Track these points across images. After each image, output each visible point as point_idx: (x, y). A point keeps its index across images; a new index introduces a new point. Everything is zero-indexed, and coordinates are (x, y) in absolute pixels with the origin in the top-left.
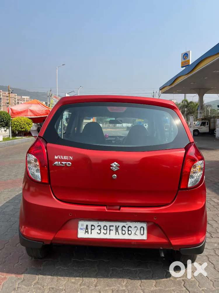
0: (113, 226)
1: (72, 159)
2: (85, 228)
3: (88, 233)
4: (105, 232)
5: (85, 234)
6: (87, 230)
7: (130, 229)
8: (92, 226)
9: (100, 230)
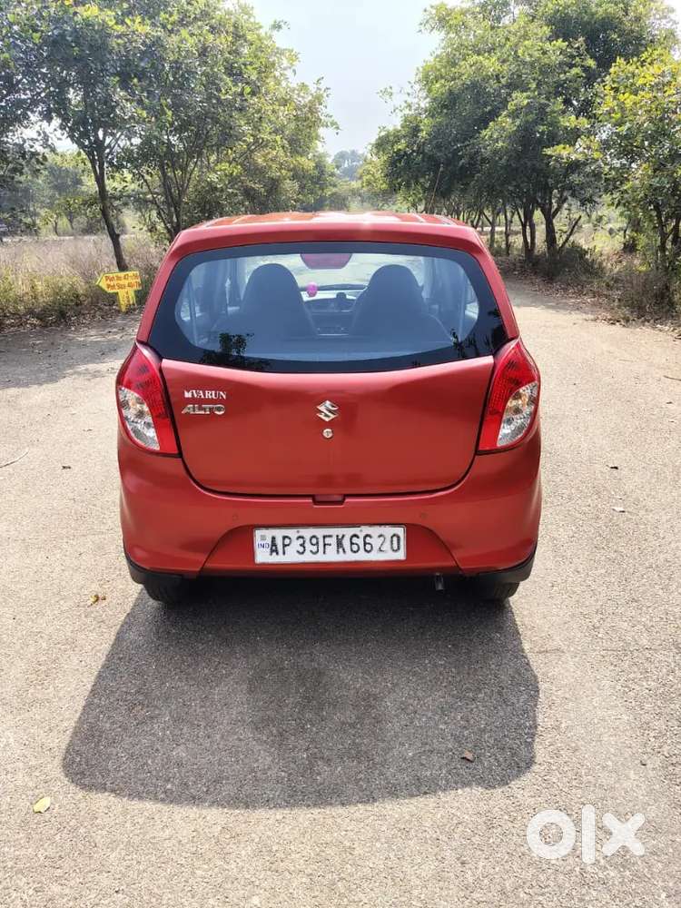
0: (330, 536)
1: (224, 397)
2: (270, 543)
3: (277, 553)
4: (314, 549)
5: (271, 554)
6: (274, 548)
7: (368, 540)
8: (284, 538)
9: (302, 545)
